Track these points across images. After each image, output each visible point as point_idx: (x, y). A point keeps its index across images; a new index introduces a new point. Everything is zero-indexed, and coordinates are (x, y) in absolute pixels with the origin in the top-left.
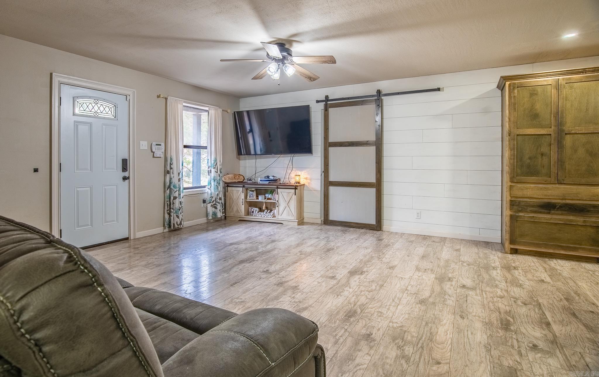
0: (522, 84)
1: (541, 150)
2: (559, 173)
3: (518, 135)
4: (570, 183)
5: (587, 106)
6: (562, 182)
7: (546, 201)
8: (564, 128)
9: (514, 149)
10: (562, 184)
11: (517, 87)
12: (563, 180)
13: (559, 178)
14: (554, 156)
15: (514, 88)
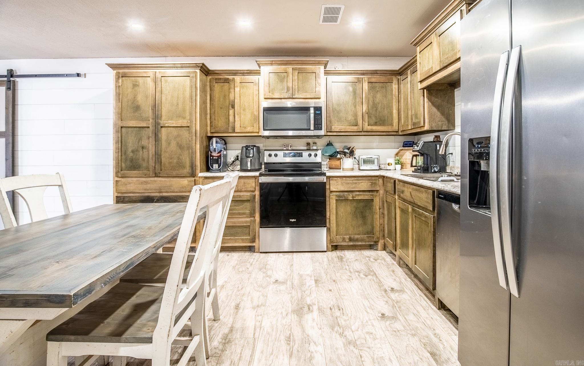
0: (125, 74)
1: (142, 143)
2: (156, 166)
3: (122, 127)
4: (165, 175)
5: (177, 100)
6: (159, 175)
7: (147, 194)
8: (160, 121)
9: (118, 142)
10: (160, 177)
11: (122, 77)
12: (159, 173)
13: (156, 171)
14: (152, 149)
15: (119, 77)
